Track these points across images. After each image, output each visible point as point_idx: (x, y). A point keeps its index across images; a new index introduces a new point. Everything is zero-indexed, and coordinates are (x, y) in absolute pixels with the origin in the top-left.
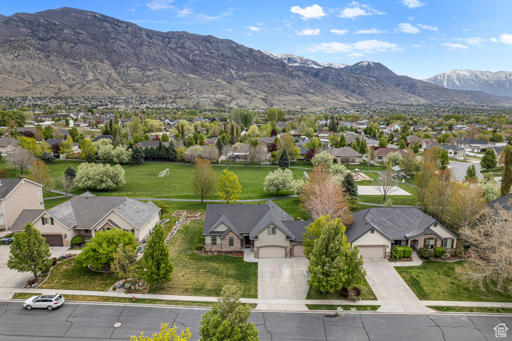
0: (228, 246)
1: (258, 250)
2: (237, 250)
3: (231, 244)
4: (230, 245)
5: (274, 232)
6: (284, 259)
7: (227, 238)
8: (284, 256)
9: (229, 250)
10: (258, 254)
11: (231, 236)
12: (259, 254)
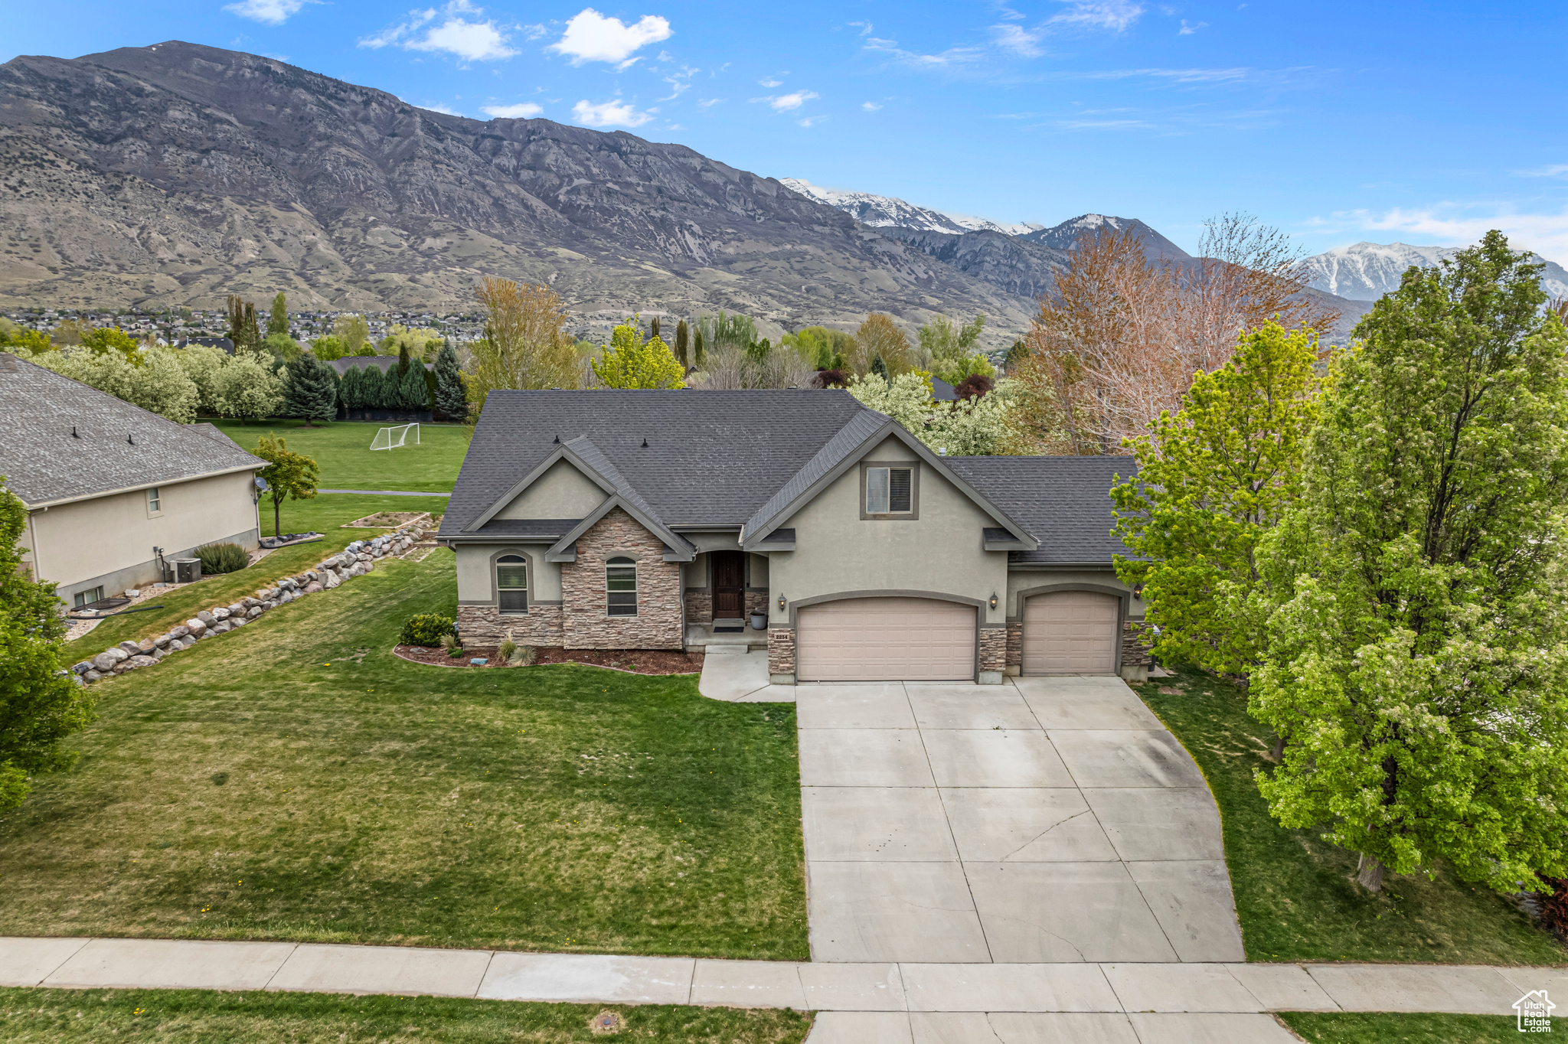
0: (602, 615)
1: (794, 626)
2: (662, 637)
3: (622, 602)
4: (612, 611)
5: (901, 498)
6: (972, 687)
7: (595, 556)
8: (968, 669)
9: (610, 640)
10: (794, 653)
11: (619, 550)
12: (803, 652)
